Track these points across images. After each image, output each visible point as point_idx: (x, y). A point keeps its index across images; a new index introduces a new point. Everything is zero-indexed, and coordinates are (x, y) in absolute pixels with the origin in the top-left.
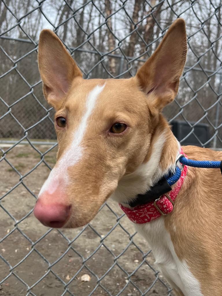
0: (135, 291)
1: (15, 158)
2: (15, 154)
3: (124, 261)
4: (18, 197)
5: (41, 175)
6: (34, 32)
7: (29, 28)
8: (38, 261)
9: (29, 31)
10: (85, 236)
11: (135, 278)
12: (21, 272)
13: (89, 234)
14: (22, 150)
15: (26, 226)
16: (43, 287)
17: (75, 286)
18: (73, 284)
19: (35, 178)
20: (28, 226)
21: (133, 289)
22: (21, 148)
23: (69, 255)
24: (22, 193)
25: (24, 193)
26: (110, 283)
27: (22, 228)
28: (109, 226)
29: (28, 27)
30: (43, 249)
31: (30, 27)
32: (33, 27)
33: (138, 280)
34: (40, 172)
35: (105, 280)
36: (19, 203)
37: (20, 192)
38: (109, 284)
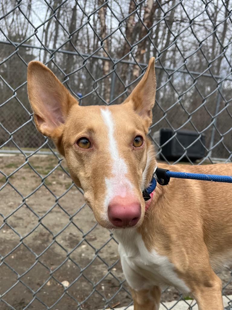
0: (109, 296)
1: (5, 169)
2: (5, 164)
3: (102, 269)
4: (5, 208)
5: (29, 186)
6: (24, 31)
7: (18, 27)
8: (22, 268)
9: (19, 30)
10: (68, 245)
11: (111, 285)
12: (5, 278)
13: (72, 244)
14: (12, 160)
15: (12, 236)
16: (25, 292)
17: (55, 291)
18: (53, 289)
19: (23, 189)
20: (14, 236)
21: (108, 295)
22: (12, 158)
23: (52, 263)
24: (10, 204)
25: (11, 205)
26: (87, 288)
27: (8, 237)
28: (92, 236)
29: (17, 25)
30: (27, 258)
31: (19, 25)
32: (22, 25)
33: (114, 286)
34: (28, 183)
35: (83, 286)
36: (6, 213)
37: (7, 203)
38: (86, 290)
